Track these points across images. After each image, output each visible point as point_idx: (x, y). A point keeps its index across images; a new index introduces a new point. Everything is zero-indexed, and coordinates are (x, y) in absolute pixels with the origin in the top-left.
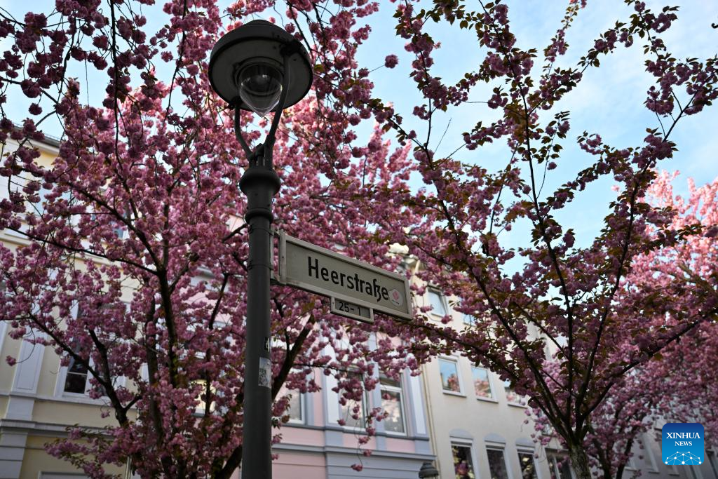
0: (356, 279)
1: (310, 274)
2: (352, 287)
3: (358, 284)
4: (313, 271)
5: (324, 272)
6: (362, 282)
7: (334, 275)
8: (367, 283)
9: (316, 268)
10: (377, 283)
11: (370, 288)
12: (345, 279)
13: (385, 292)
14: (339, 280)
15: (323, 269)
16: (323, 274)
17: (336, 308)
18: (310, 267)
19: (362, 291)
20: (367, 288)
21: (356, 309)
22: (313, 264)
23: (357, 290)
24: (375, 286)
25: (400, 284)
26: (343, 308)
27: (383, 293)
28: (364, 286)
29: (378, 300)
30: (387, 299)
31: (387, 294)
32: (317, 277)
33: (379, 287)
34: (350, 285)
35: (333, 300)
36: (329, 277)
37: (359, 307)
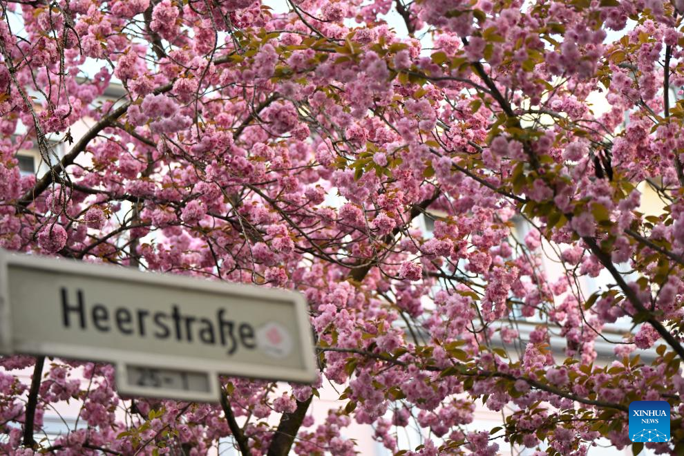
0: (176, 316)
1: (66, 322)
2: (167, 334)
3: (180, 325)
4: (74, 317)
5: (99, 314)
6: (189, 321)
7: (122, 317)
8: (204, 321)
9: (80, 309)
10: (227, 317)
11: (211, 330)
12: (148, 322)
13: (247, 333)
14: (134, 325)
15: (96, 309)
16: (95, 318)
17: (130, 382)
18: (66, 309)
19: (189, 338)
20: (202, 332)
21: (178, 380)
22: (73, 301)
23: (179, 336)
24: (222, 323)
25: (285, 309)
26: (148, 381)
27: (243, 336)
28: (196, 328)
29: (232, 351)
30: (251, 347)
31: (251, 335)
32: (83, 324)
33: (231, 325)
34: (161, 331)
35: (121, 369)
36: (112, 322)
37: (184, 374)
